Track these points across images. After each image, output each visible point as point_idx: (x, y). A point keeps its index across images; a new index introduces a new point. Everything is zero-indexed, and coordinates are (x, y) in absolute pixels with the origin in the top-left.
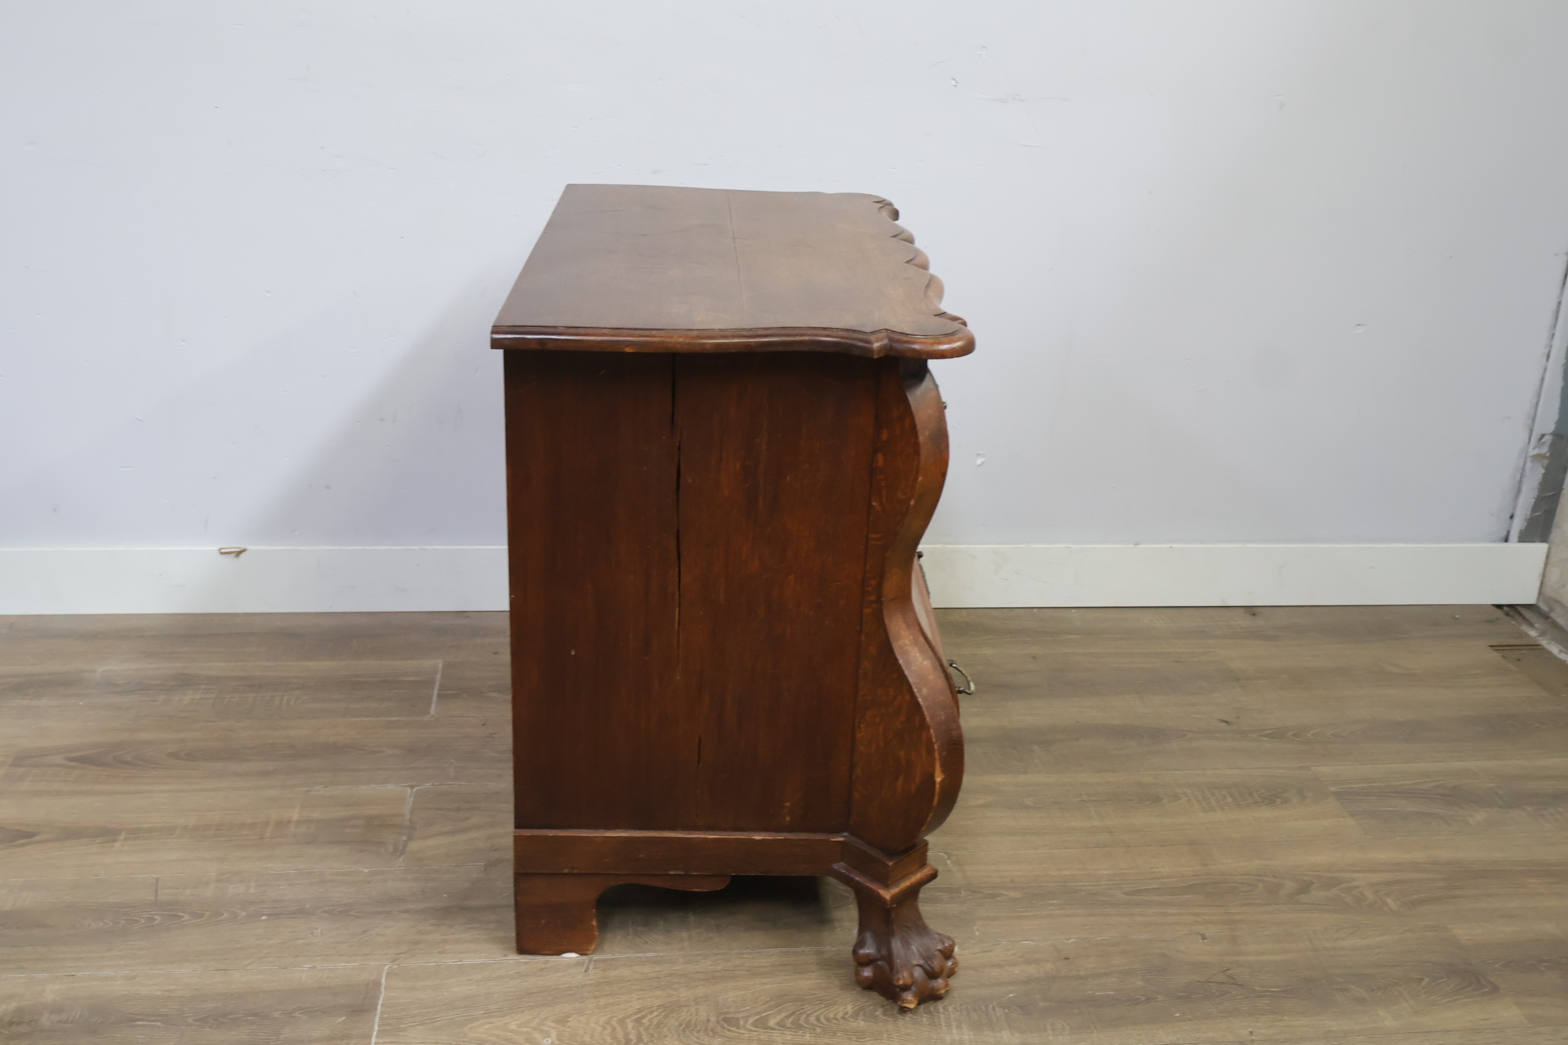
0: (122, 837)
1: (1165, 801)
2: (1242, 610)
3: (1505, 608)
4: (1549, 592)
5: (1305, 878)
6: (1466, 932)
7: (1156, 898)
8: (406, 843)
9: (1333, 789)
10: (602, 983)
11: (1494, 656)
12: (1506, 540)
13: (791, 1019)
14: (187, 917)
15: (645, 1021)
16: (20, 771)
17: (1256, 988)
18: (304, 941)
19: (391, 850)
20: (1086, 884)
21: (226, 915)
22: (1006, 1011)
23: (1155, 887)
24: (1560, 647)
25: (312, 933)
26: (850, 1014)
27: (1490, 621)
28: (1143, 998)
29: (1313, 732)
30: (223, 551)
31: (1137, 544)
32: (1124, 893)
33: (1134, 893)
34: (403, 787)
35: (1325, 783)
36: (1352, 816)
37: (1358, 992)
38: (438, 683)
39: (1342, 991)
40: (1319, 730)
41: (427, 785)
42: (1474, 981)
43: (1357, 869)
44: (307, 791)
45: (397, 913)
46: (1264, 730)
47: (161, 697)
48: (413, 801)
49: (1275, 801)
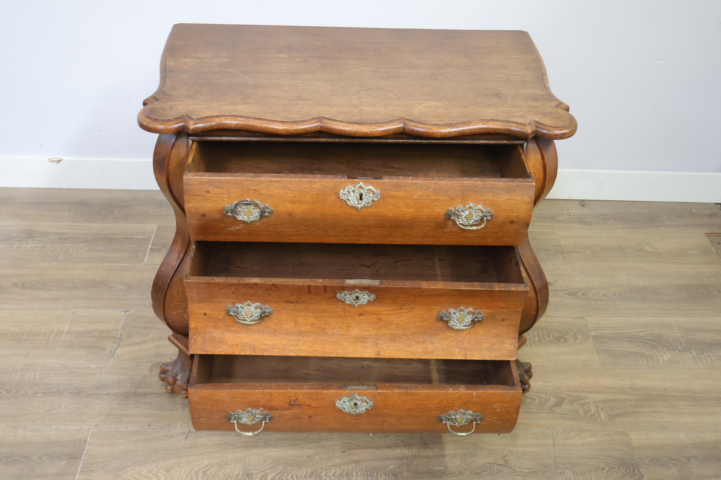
2: (578, 202)
5: (562, 396)
6: (637, 437)
8: (116, 349)
9: (593, 333)
11: (706, 241)
13: (279, 476)
14: (4, 393)
15: (208, 473)
17: (517, 469)
18: (56, 411)
19: (108, 353)
21: (22, 392)
22: (387, 477)
25: (60, 406)
26: (308, 474)
27: (711, 216)
28: (458, 473)
29: (593, 292)
30: (51, 160)
34: (122, 311)
35: (590, 329)
36: (598, 353)
37: (569, 476)
38: (152, 240)
39: (561, 474)
40: (596, 291)
41: (133, 311)
42: (632, 471)
43: (591, 390)
44: (75, 312)
45: (103, 395)
46: (567, 290)
47: (16, 245)
48: (124, 322)
49: (560, 341)
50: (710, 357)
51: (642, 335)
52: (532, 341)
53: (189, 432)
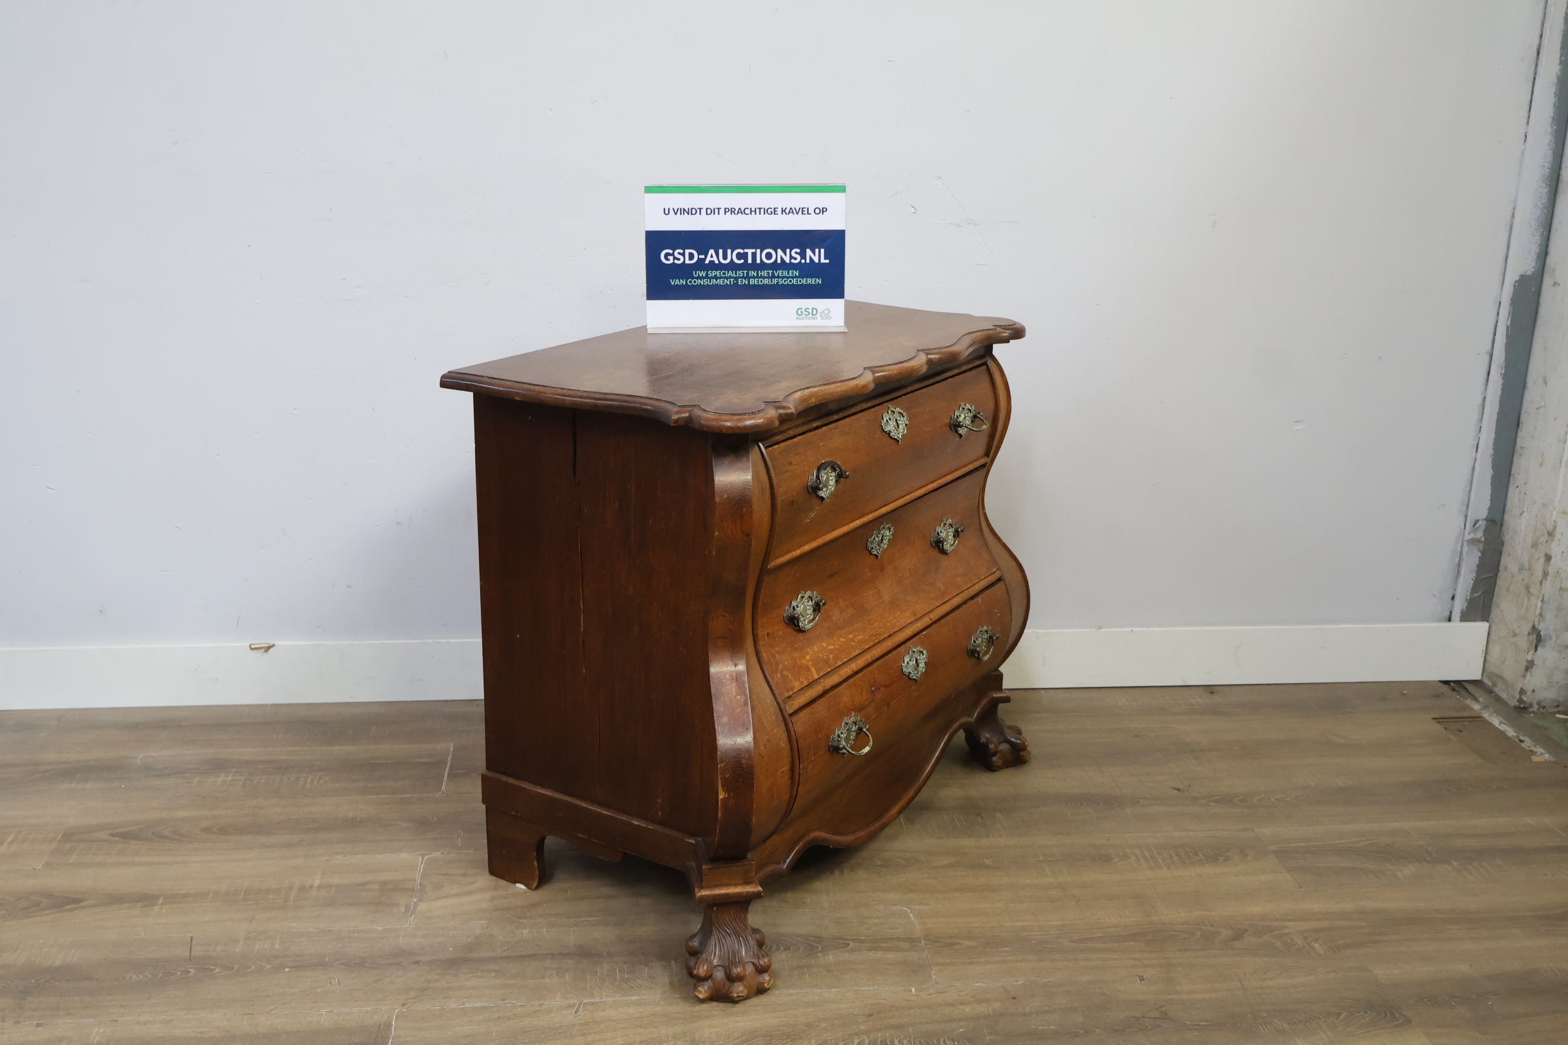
0: (160, 902)
1: (1116, 860)
2: (1201, 688)
3: (1452, 684)
4: (1492, 668)
5: (1240, 927)
6: (1384, 973)
7: (1100, 945)
8: (416, 905)
9: (1273, 848)
10: (591, 1022)
11: (1437, 727)
12: (1450, 620)
14: (218, 970)
16: (68, 845)
17: (1186, 1022)
18: (324, 989)
19: (403, 910)
20: (1036, 933)
21: (253, 967)
22: (956, 1043)
23: (1100, 935)
24: (1501, 719)
25: (330, 983)
27: (1437, 696)
28: (1082, 1032)
29: (1257, 798)
30: (253, 647)
31: (1099, 628)
32: (1071, 941)
33: (1080, 941)
34: (415, 855)
35: (1266, 843)
36: (1289, 871)
37: (1280, 1025)
38: (449, 763)
39: (1266, 1025)
40: (1264, 796)
41: (437, 854)
42: (1389, 1015)
43: (1289, 918)
44: (328, 860)
45: (407, 965)
46: (1213, 796)
47: (196, 780)
48: (424, 868)
49: (1218, 859)
50: (1482, 867)
51: (1359, 846)
53: (580, 1004)
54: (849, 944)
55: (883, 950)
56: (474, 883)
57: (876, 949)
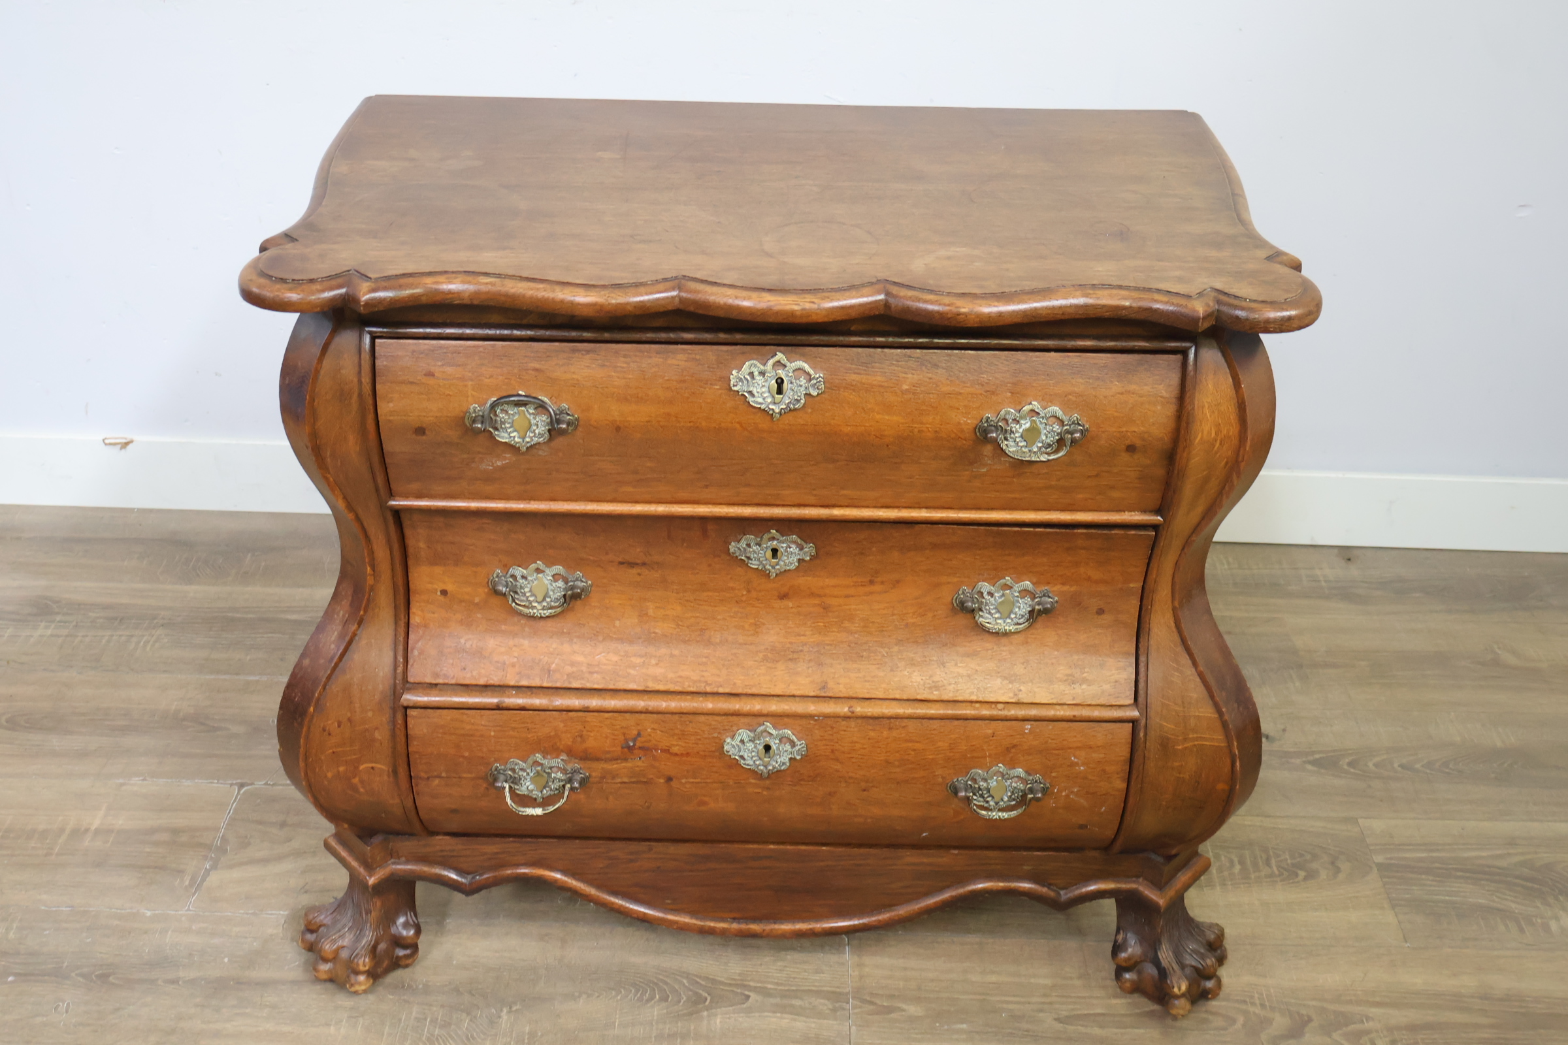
2: (1336, 551)
5: (1304, 1012)
8: (207, 872)
9: (1379, 859)
19: (187, 883)
25: (56, 1009)
29: (1377, 759)
30: (107, 441)
32: (1055, 1019)
34: (231, 785)
35: (1372, 848)
36: (1393, 907)
40: (1385, 757)
41: (259, 784)
43: (1378, 999)
44: (122, 785)
45: (162, 984)
46: (1313, 753)
47: (10, 631)
48: (235, 809)
49: (1297, 875)
51: (1503, 863)
52: (1226, 873)
54: (748, 997)
55: (791, 1013)
56: (289, 840)
57: (782, 1009)
